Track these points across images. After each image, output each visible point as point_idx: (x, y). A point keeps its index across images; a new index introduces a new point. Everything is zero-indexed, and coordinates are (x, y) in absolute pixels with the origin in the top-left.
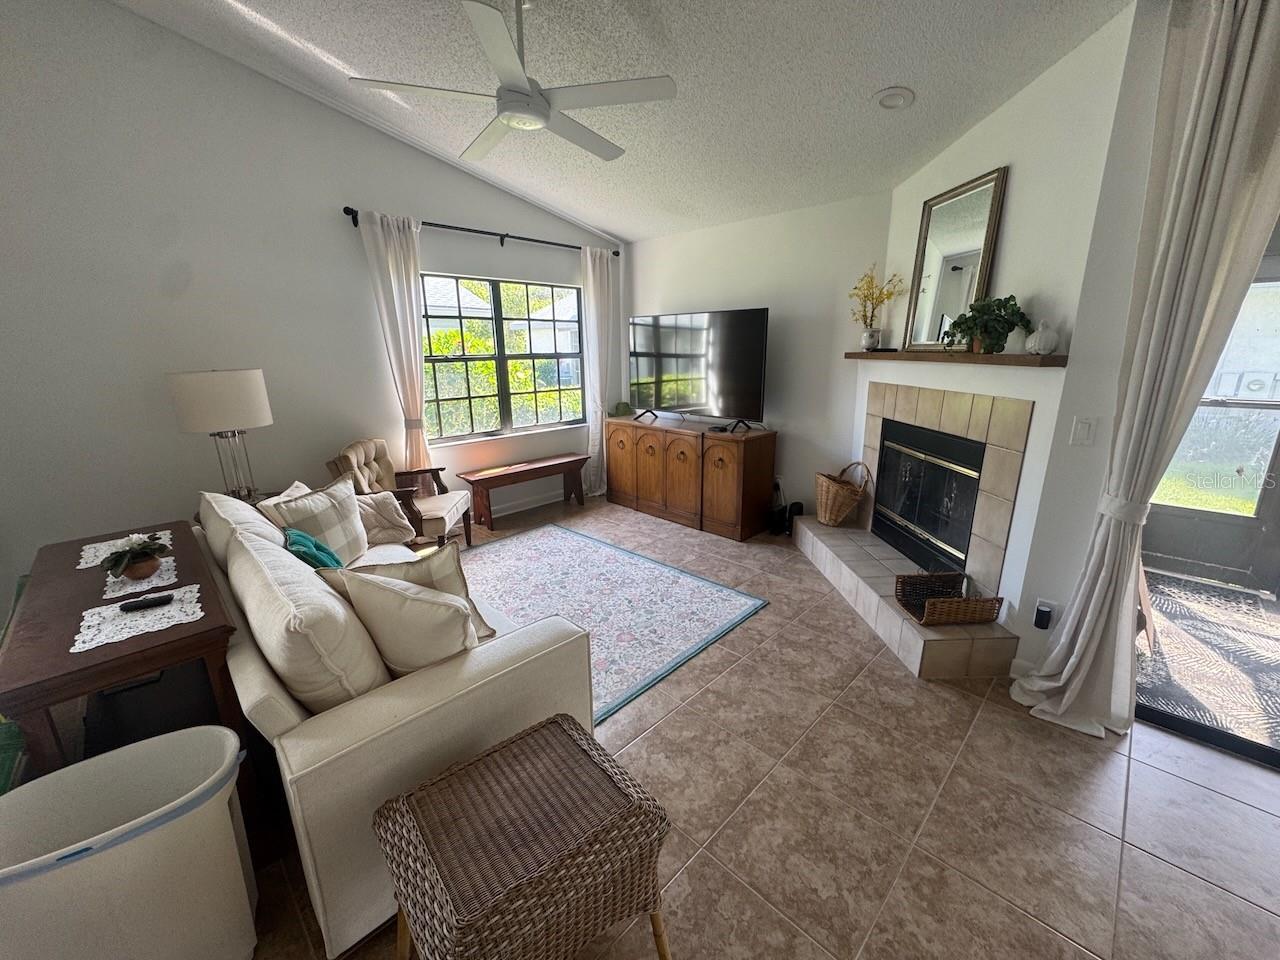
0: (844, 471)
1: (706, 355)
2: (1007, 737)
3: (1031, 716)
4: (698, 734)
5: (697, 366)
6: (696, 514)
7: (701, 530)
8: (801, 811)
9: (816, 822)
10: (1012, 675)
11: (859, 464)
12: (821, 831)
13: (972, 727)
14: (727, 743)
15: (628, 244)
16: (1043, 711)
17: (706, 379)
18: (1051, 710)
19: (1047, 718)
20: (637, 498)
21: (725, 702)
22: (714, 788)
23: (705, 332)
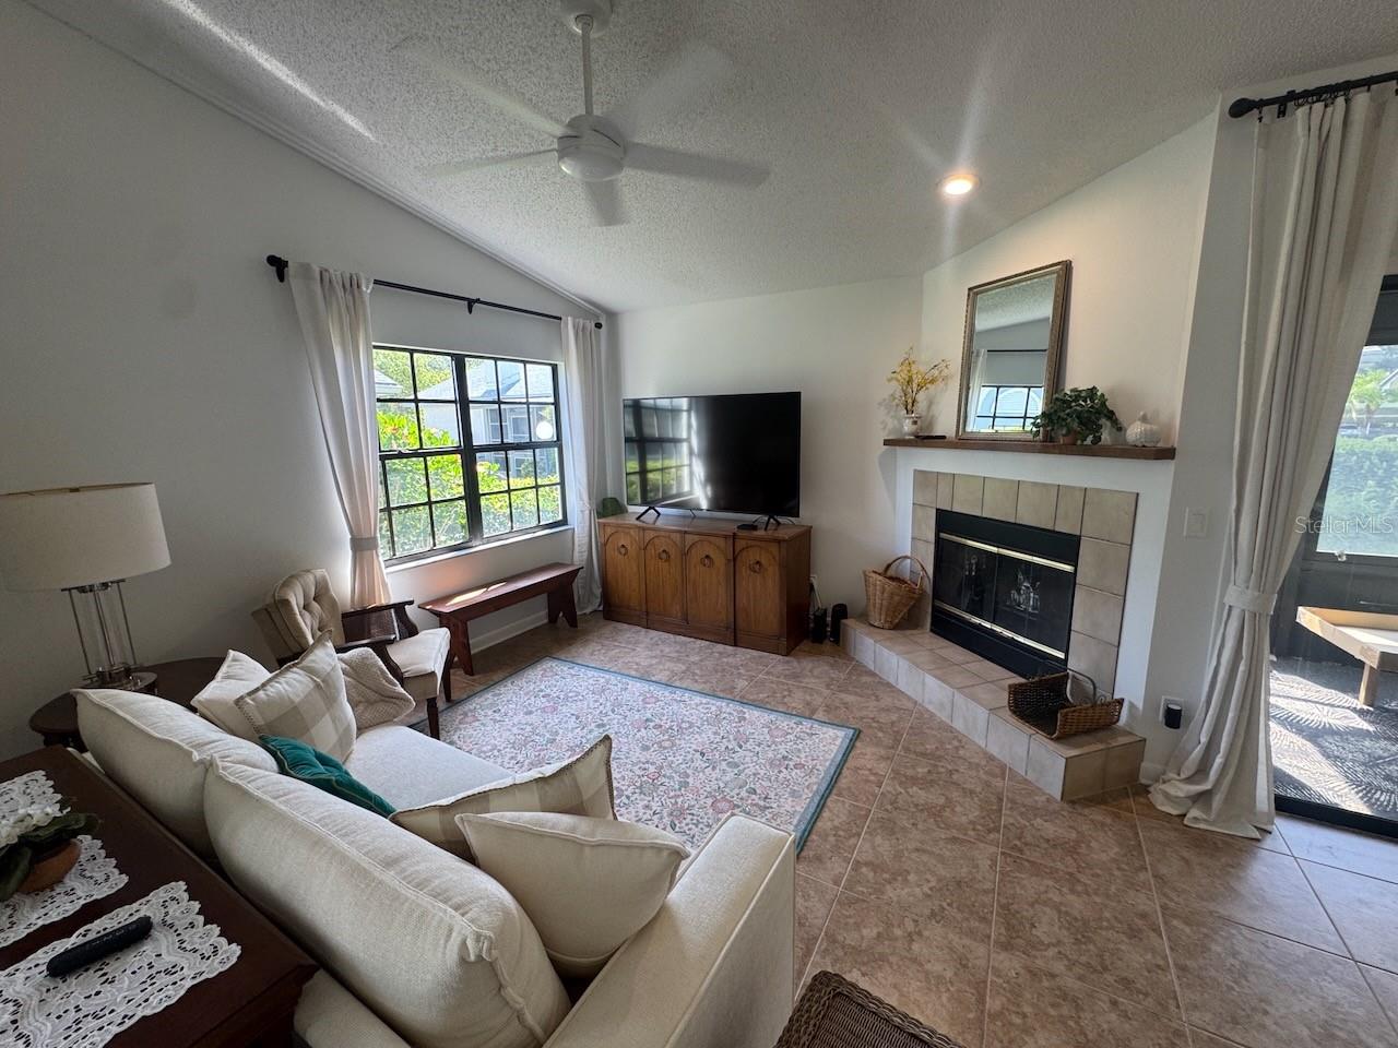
0: (889, 566)
1: (688, 440)
2: (1183, 858)
3: (1186, 826)
4: (881, 929)
5: (679, 453)
6: (727, 628)
7: (735, 645)
8: (1052, 1012)
9: (1077, 1023)
10: (1143, 781)
11: (906, 557)
12: (1090, 1036)
13: (1145, 854)
14: (920, 934)
15: (612, 315)
16: (1196, 819)
17: (690, 465)
18: (1205, 817)
19: (1202, 826)
20: (647, 613)
21: (886, 876)
22: (943, 1005)
23: (685, 415)
